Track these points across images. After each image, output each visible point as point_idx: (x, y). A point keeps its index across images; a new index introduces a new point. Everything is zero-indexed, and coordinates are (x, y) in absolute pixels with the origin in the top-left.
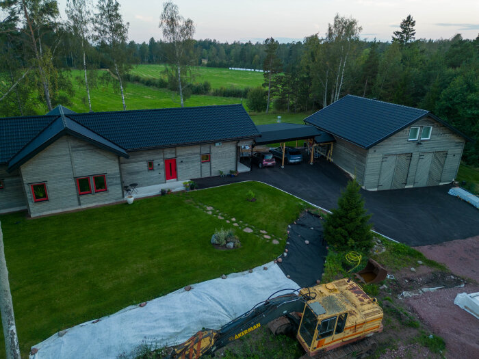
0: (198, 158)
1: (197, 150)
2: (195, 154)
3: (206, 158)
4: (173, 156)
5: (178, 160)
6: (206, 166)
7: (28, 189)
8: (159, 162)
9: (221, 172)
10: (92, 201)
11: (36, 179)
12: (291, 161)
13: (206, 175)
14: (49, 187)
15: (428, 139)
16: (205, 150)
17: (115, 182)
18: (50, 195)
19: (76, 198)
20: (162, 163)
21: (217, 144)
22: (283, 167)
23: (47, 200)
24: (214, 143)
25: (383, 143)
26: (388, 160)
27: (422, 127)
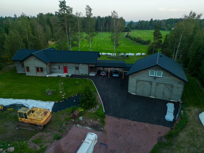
0: (74, 68)
1: (74, 65)
2: (73, 66)
3: (77, 68)
4: (66, 66)
5: (68, 67)
6: (77, 71)
7: (25, 68)
8: (62, 67)
9: (82, 74)
10: (40, 74)
11: (27, 66)
12: (113, 76)
13: (77, 74)
14: (30, 68)
15: (161, 77)
16: (77, 66)
17: (45, 70)
18: (30, 70)
19: (36, 72)
20: (63, 67)
21: (81, 64)
22: (109, 77)
23: (29, 72)
24: (80, 63)
25: (136, 75)
26: (139, 82)
27: (156, 71)
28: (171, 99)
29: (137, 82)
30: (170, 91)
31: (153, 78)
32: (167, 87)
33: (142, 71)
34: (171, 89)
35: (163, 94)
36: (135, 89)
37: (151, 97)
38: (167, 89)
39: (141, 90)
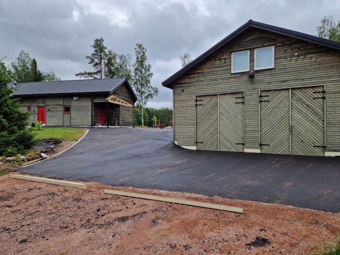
1: (60, 102)
2: (58, 105)
4: (43, 105)
5: (47, 109)
6: (66, 117)
8: (35, 109)
13: (67, 124)
15: (272, 66)
16: (67, 102)
21: (75, 99)
24: (73, 97)
25: (192, 80)
26: (204, 103)
27: (252, 50)
28: (324, 148)
29: (199, 103)
30: (316, 114)
31: (246, 78)
32: (300, 100)
33: (208, 64)
34: (316, 105)
35: (291, 129)
36: (193, 129)
37: (247, 150)
38: (303, 108)
39: (212, 129)
